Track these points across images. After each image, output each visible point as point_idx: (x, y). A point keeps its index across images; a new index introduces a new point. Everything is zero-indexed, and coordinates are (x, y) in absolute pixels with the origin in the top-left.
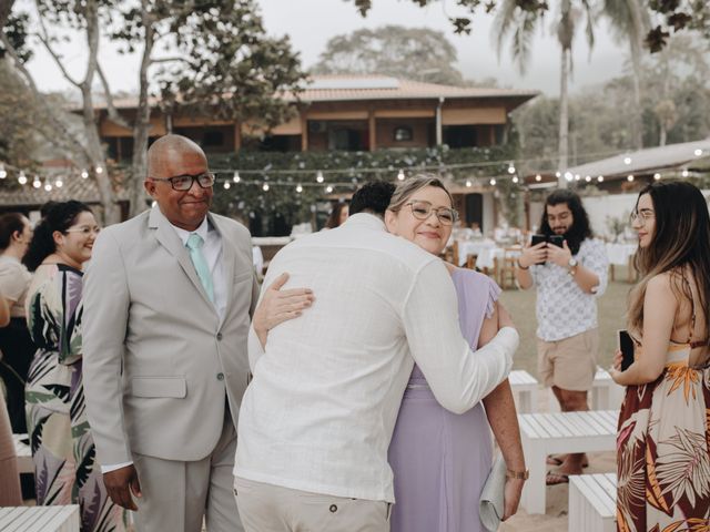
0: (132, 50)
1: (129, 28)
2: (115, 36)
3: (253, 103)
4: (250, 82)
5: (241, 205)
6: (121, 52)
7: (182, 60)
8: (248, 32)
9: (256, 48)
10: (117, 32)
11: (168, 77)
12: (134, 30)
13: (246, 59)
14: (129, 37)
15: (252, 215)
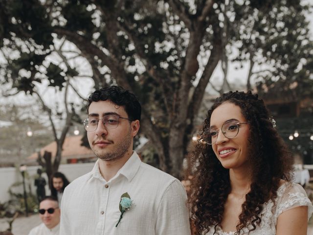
0: (242, 67)
1: (240, 55)
2: (233, 60)
3: (307, 92)
4: (306, 81)
5: (299, 147)
6: (236, 68)
7: (269, 70)
8: (305, 52)
9: (310, 60)
10: (235, 58)
11: (261, 79)
12: (243, 56)
13: (304, 67)
14: (240, 60)
15: (305, 153)
